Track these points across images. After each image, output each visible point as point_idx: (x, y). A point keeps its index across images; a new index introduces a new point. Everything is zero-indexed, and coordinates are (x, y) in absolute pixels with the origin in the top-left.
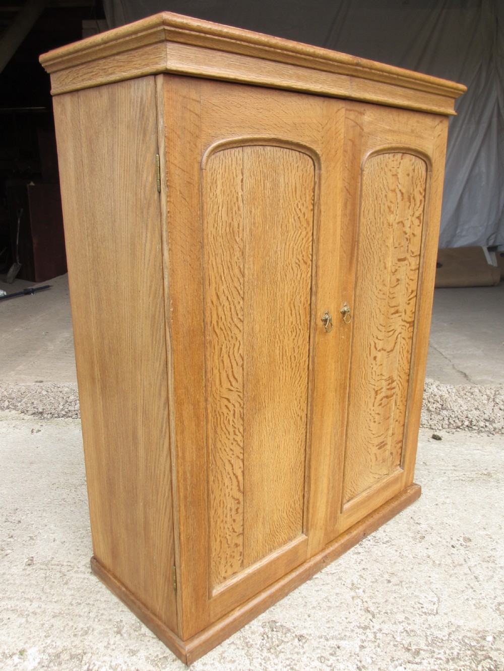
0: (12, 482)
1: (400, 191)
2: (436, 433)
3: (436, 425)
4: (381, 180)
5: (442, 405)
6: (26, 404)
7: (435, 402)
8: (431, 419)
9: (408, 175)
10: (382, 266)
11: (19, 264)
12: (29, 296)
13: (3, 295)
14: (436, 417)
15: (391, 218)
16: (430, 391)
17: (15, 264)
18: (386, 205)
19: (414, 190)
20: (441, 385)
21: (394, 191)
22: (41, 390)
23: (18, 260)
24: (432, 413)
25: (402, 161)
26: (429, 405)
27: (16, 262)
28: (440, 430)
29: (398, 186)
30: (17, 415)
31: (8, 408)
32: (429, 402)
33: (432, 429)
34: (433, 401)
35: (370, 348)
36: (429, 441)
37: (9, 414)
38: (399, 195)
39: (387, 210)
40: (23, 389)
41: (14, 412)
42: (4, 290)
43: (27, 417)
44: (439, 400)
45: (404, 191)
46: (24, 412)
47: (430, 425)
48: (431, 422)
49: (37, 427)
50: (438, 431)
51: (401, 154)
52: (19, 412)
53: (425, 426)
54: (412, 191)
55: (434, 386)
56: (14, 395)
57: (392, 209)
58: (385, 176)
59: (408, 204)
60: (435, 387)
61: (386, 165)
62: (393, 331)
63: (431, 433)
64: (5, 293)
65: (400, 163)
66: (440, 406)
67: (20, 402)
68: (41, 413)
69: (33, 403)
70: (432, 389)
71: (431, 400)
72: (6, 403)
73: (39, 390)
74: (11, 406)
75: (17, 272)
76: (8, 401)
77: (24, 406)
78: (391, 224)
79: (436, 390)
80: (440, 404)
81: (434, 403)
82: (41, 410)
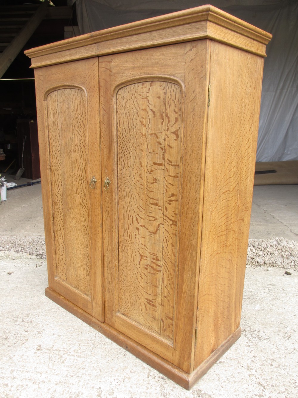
0: (25, 297)
1: (151, 110)
2: (287, 271)
3: (287, 266)
4: (132, 102)
5: (291, 253)
6: (33, 249)
8: (283, 262)
9: (159, 97)
11: (24, 169)
12: (30, 186)
13: (15, 186)
14: (287, 260)
15: (144, 131)
17: (21, 168)
18: (138, 120)
19: (166, 109)
20: (289, 241)
21: (145, 110)
22: (41, 241)
23: (23, 166)
24: (284, 258)
25: (150, 87)
26: (282, 253)
27: (22, 168)
28: (289, 269)
29: (148, 106)
30: (27, 256)
31: (21, 251)
32: (282, 251)
33: (284, 268)
34: (285, 251)
36: (283, 276)
37: (22, 255)
38: (150, 113)
39: (139, 124)
40: (31, 240)
41: (25, 254)
42: (16, 183)
43: (33, 257)
44: (289, 250)
45: (154, 110)
46: (31, 254)
47: (283, 266)
48: (283, 264)
49: (39, 264)
50: (288, 269)
51: (150, 83)
52: (28, 254)
53: (280, 266)
54: (164, 110)
55: (285, 241)
56: (25, 244)
57: (144, 123)
58: (136, 99)
59: (161, 120)
60: (285, 242)
61: (136, 91)
63: (284, 271)
64: (16, 185)
65: (149, 89)
66: (289, 254)
67: (29, 248)
68: (42, 255)
69: (36, 248)
70: (283, 243)
71: (283, 250)
72: (20, 249)
73: (40, 241)
74: (23, 250)
75: (22, 174)
76: (21, 247)
77: (31, 250)
78: (143, 134)
79: (286, 244)
80: (289, 253)
82: (41, 253)
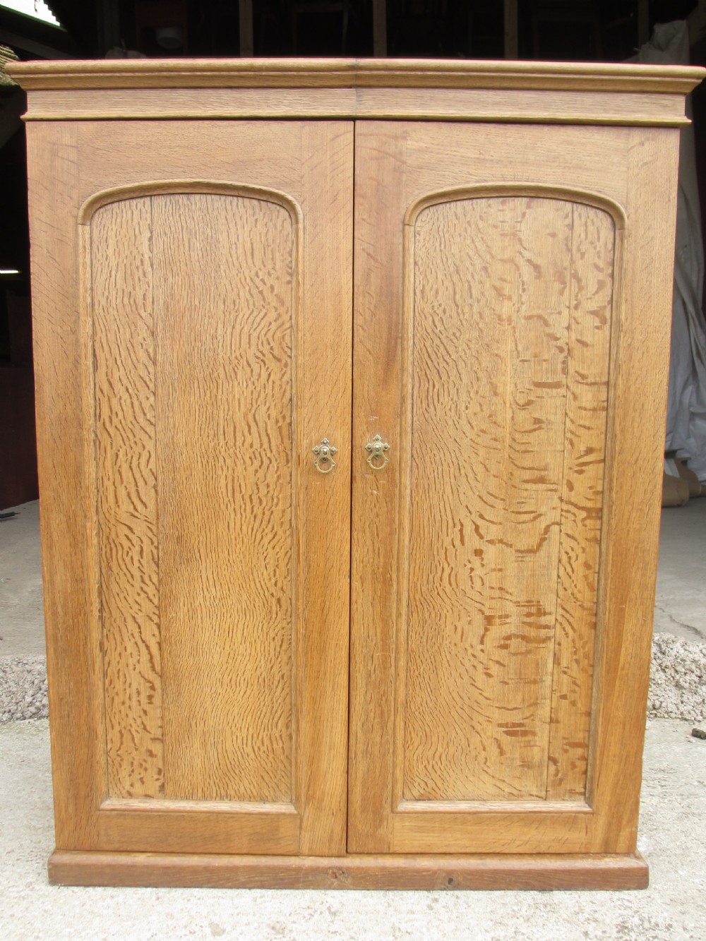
2: (699, 728)
3: (692, 712)
5: (700, 677)
7: (687, 671)
8: (682, 703)
10: (485, 390)
14: (690, 698)
16: (673, 653)
18: (487, 285)
20: (689, 643)
24: (684, 691)
26: (677, 677)
28: (699, 721)
32: (676, 671)
33: (686, 720)
34: (683, 670)
35: (461, 531)
36: (689, 741)
44: (693, 667)
47: (682, 713)
48: (682, 708)
50: (697, 723)
53: (673, 715)
55: (678, 645)
60: (680, 647)
62: (532, 515)
63: (688, 728)
66: (697, 679)
70: (675, 650)
71: (680, 668)
79: (682, 651)
80: (697, 676)
81: (685, 674)
